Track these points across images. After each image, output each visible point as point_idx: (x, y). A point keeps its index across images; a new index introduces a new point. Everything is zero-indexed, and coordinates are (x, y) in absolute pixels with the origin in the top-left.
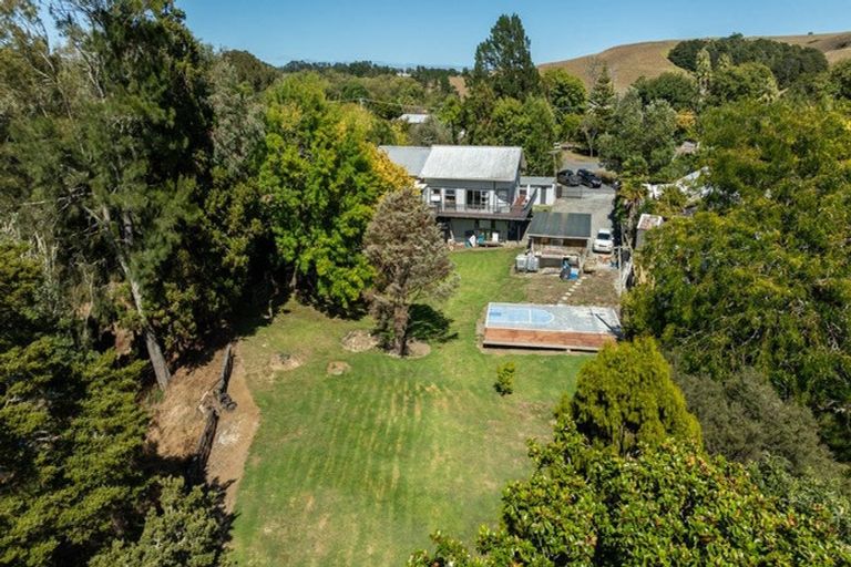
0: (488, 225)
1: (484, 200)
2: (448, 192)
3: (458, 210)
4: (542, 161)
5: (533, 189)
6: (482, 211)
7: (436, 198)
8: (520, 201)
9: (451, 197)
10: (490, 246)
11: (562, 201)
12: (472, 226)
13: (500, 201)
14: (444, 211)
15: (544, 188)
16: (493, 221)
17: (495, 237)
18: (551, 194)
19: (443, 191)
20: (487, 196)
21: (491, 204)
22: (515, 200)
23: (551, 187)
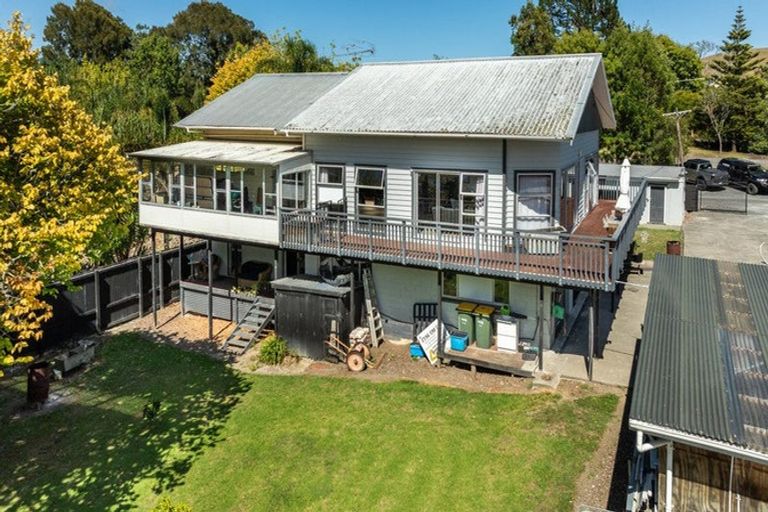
0: (486, 292)
1: (470, 203)
2: (363, 177)
3: (392, 235)
4: (646, 140)
5: (637, 189)
6: (466, 244)
7: (331, 195)
8: (596, 215)
9: (372, 192)
10: (483, 369)
11: (700, 218)
12: (431, 292)
13: (524, 211)
14: (351, 241)
15: (658, 187)
16: (502, 283)
17: (507, 335)
18: (674, 199)
19: (351, 173)
20: (479, 193)
21: (495, 220)
22: (583, 211)
23: (675, 185)
